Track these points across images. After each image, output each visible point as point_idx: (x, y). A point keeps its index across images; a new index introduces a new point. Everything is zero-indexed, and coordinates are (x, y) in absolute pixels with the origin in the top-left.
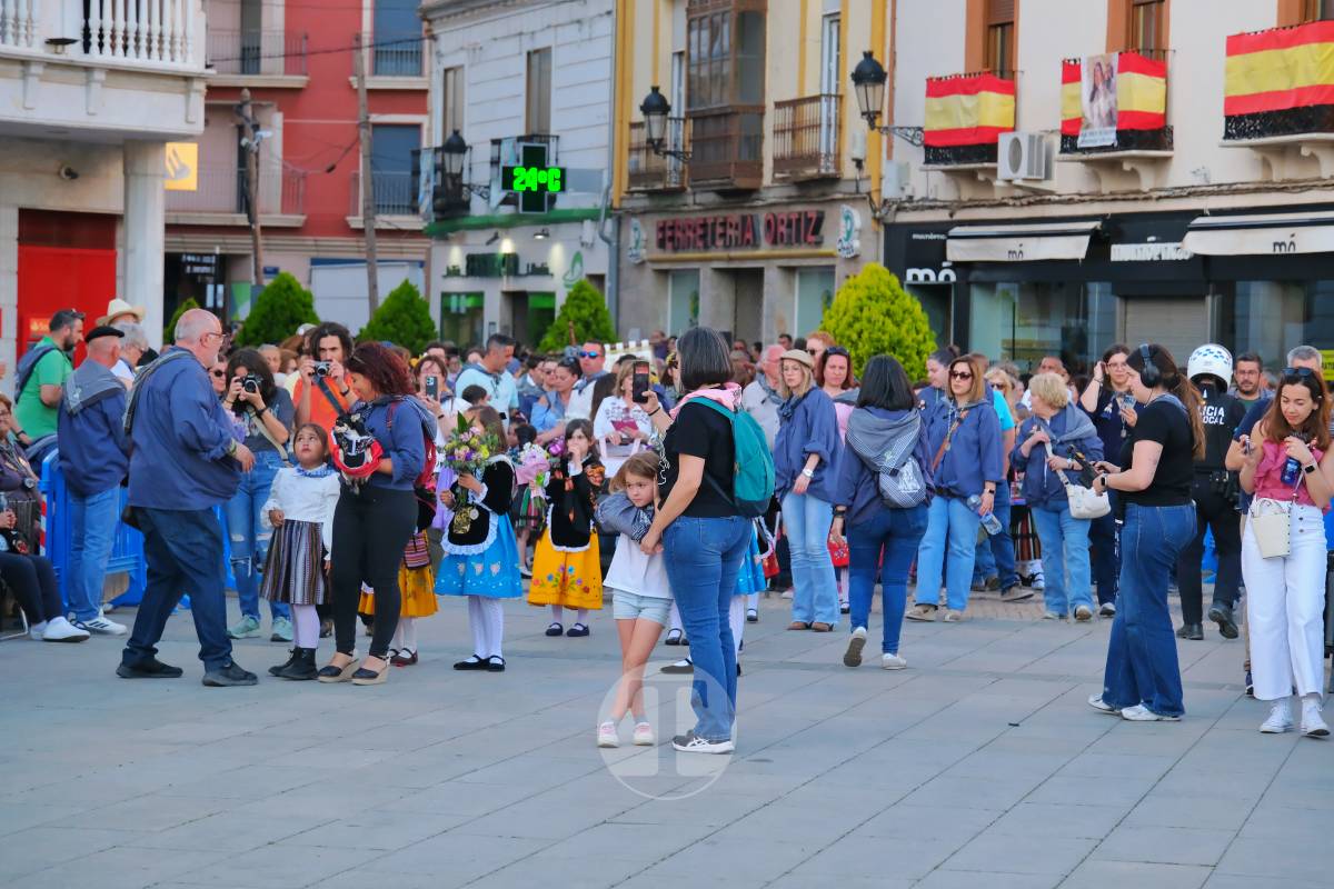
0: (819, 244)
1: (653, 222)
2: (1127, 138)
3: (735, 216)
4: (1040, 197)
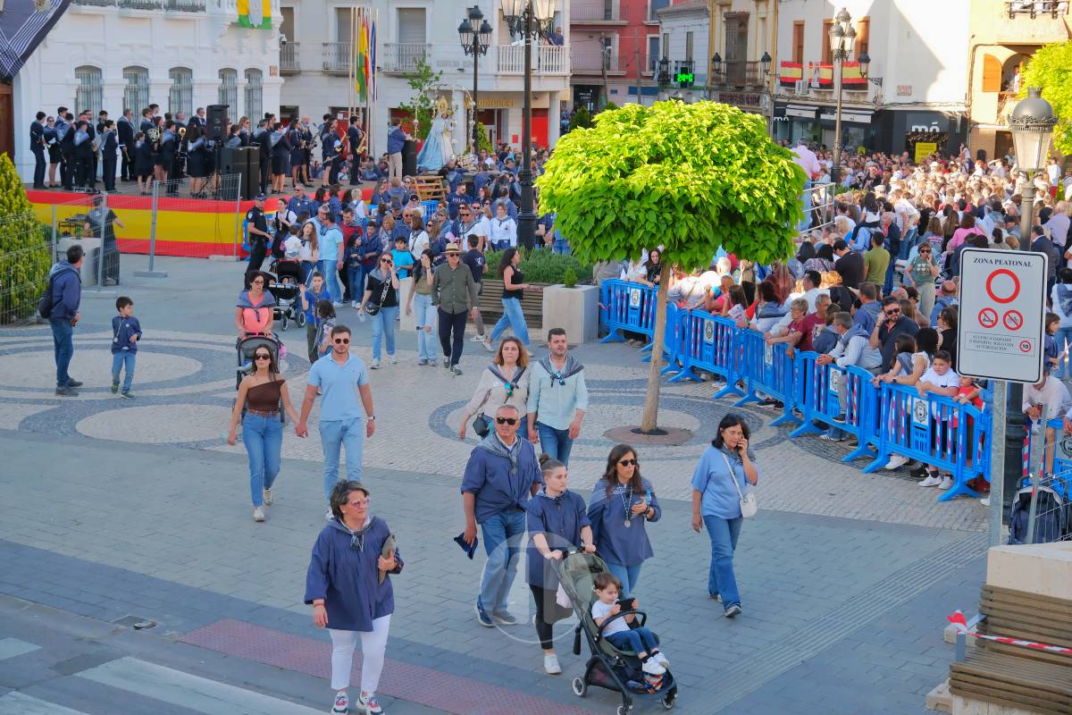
0: (758, 105)
1: (719, 92)
2: (822, 86)
3: (739, 94)
4: (806, 99)
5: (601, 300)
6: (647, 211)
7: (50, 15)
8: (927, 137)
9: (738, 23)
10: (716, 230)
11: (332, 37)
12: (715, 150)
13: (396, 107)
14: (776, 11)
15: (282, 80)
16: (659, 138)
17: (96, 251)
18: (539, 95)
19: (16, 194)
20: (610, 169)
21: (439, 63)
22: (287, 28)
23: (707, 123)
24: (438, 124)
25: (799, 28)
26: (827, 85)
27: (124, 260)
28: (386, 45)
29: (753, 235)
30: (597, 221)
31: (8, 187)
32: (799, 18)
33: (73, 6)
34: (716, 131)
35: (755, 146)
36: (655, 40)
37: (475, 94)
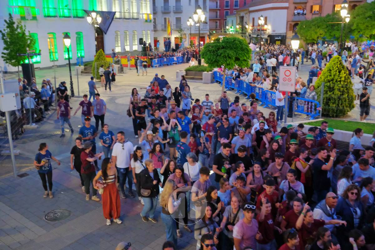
5: (214, 75)
6: (221, 58)
7: (111, 21)
8: (278, 40)
9: (242, 18)
10: (235, 61)
11: (163, 24)
12: (234, 46)
13: (176, 37)
14: (249, 16)
15: (153, 32)
16: (223, 44)
17: (119, 67)
18: (202, 34)
19: (104, 57)
20: (214, 51)
21: (184, 28)
22: (155, 22)
23: (233, 40)
24: (183, 40)
25: (253, 19)
26: (259, 30)
27: (125, 68)
28: (174, 25)
29: (242, 62)
30: (212, 60)
31: (102, 55)
32: (253, 17)
33: (114, 19)
34: (235, 42)
35: (242, 45)
36: (226, 22)
37: (191, 34)
